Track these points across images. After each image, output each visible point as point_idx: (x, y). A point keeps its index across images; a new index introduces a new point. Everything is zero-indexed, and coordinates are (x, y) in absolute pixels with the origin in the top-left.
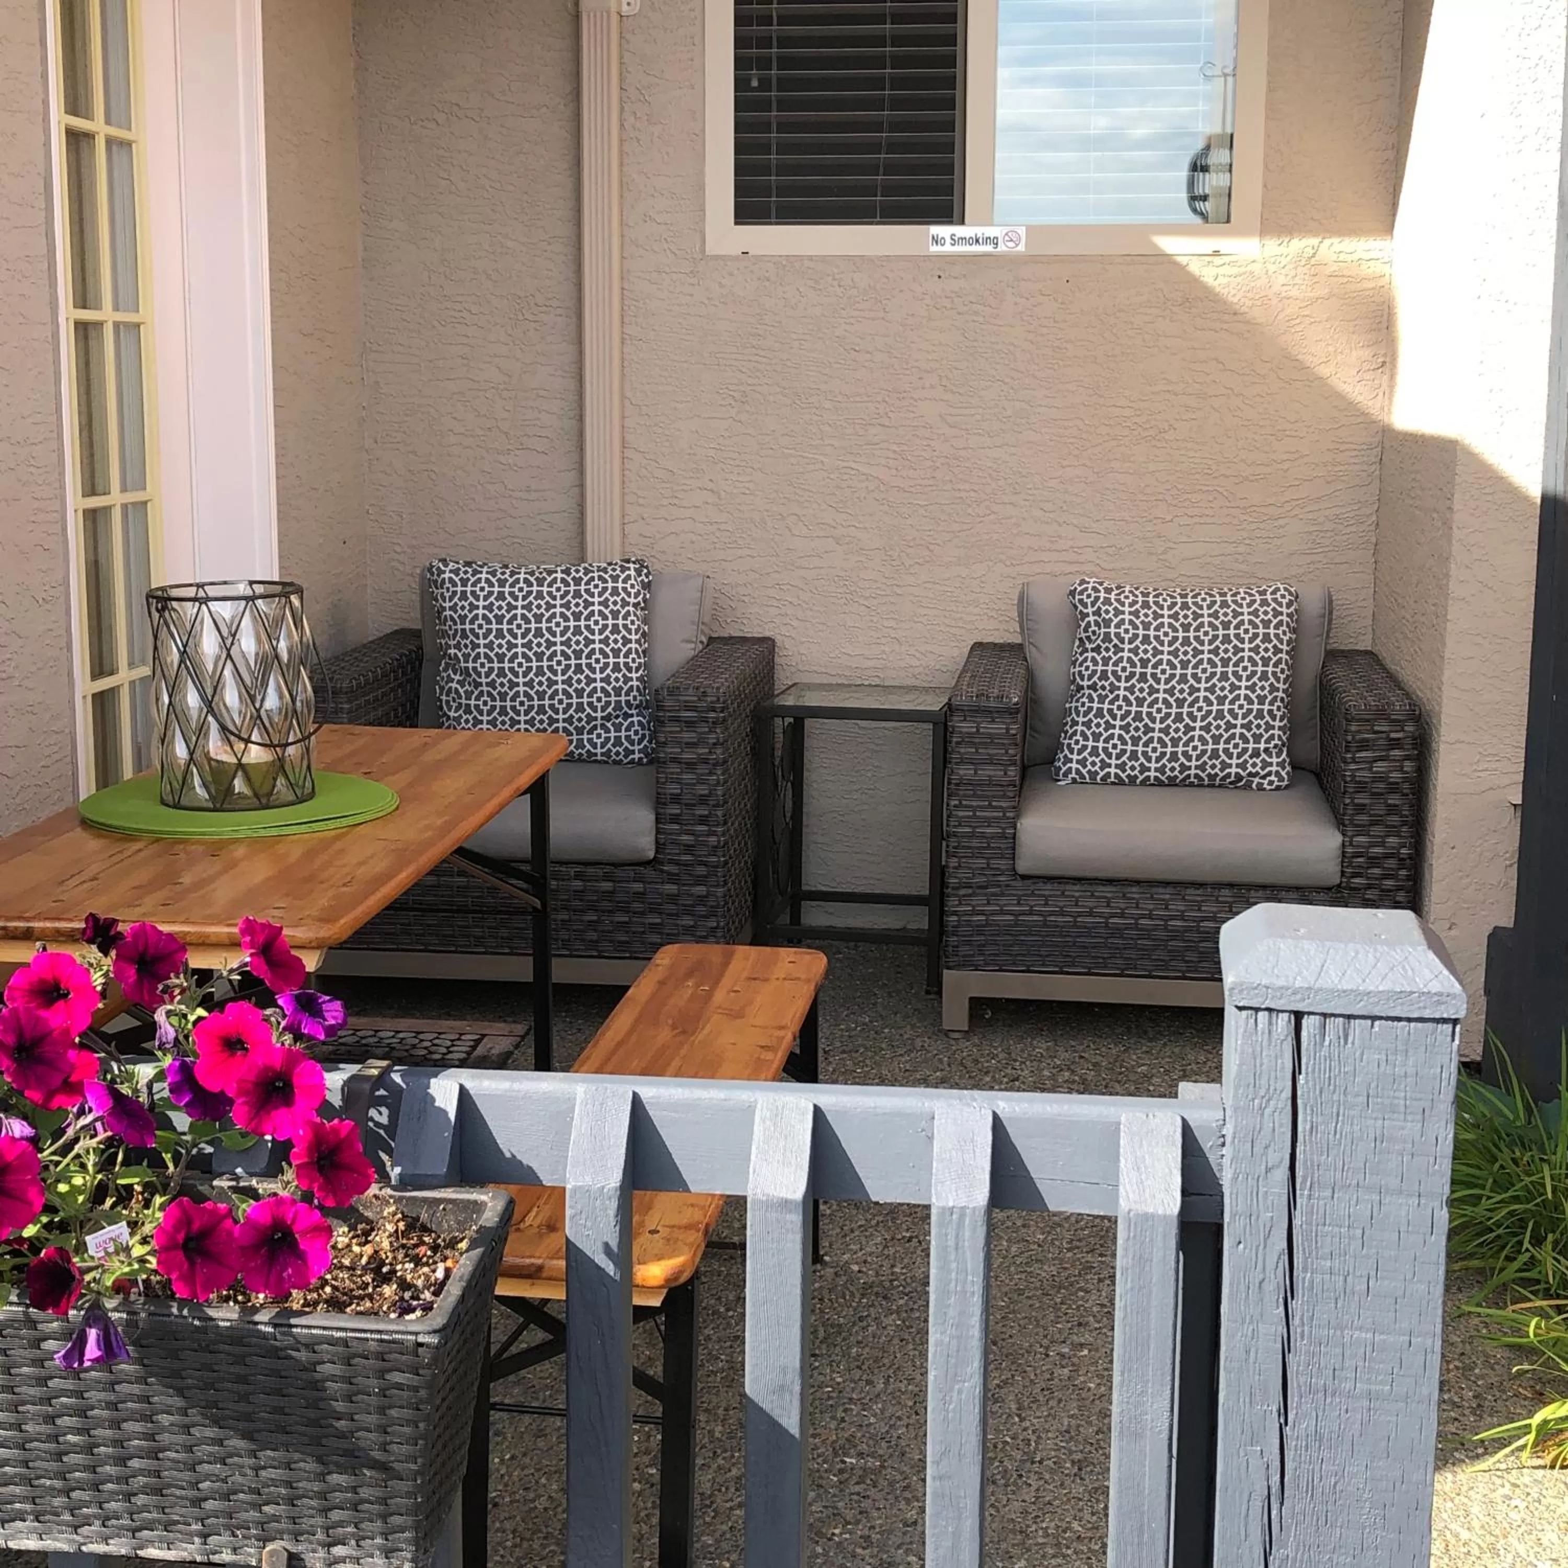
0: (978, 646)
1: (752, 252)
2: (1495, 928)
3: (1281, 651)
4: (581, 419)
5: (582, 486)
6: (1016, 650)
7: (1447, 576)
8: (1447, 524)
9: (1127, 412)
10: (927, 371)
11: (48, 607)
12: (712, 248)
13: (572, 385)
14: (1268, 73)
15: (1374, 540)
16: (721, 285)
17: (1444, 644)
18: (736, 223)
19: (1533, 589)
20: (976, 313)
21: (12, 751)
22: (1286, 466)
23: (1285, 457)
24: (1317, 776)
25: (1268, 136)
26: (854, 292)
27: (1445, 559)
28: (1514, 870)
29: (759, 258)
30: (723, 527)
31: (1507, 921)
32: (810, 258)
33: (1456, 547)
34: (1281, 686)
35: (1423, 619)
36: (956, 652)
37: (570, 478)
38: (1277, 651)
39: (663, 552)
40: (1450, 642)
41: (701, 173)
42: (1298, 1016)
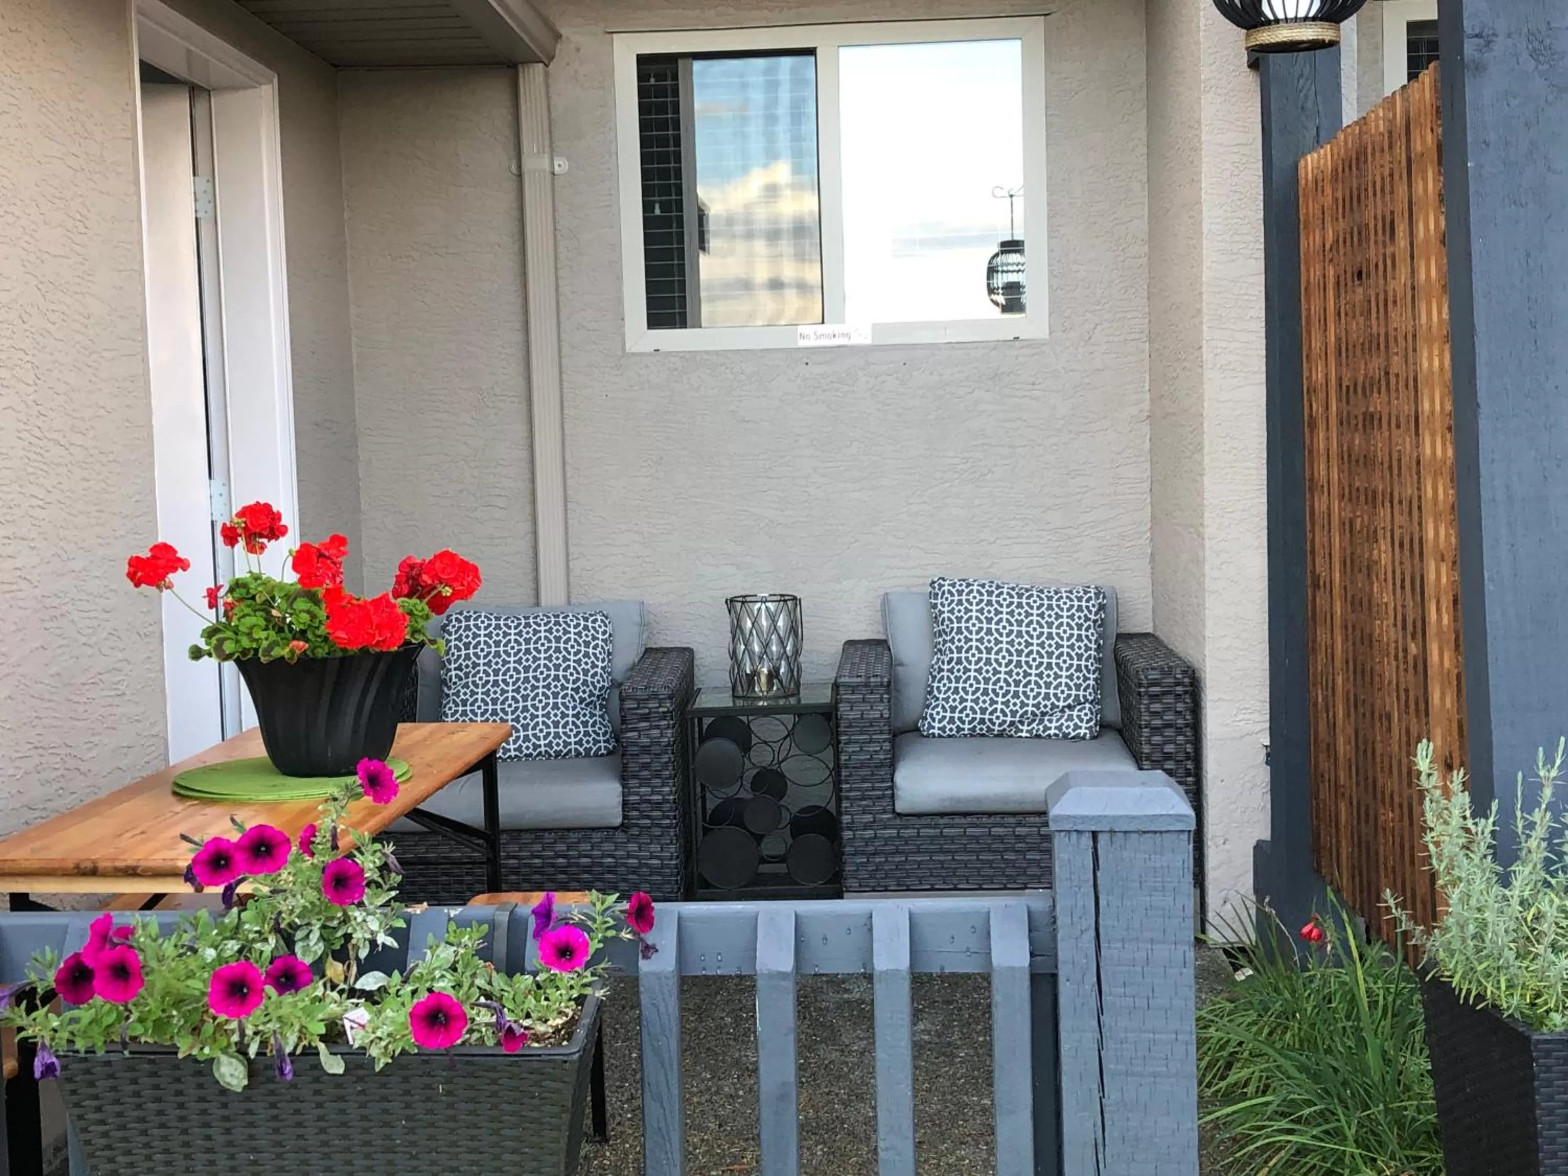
0: (850, 643)
1: (662, 349)
2: (1258, 842)
3: (1090, 649)
4: (533, 481)
5: (535, 533)
6: (882, 644)
7: (1203, 575)
8: (1200, 536)
9: (957, 460)
10: (799, 435)
11: (147, 640)
12: (630, 347)
13: (525, 454)
14: (1048, 204)
15: (1149, 551)
16: (639, 376)
17: (1204, 626)
18: (649, 328)
19: (1266, 583)
20: (837, 390)
21: (125, 750)
22: (1079, 497)
23: (1078, 490)
24: (1120, 731)
25: (1050, 250)
26: (743, 377)
27: (1199, 562)
28: (1268, 797)
29: (669, 354)
30: (647, 559)
31: (1266, 835)
32: (707, 352)
33: (1207, 553)
34: (1091, 676)
35: (1188, 609)
36: (833, 650)
37: (526, 527)
38: (1088, 649)
39: (601, 582)
40: (1209, 624)
41: (620, 290)
42: (1095, 834)
